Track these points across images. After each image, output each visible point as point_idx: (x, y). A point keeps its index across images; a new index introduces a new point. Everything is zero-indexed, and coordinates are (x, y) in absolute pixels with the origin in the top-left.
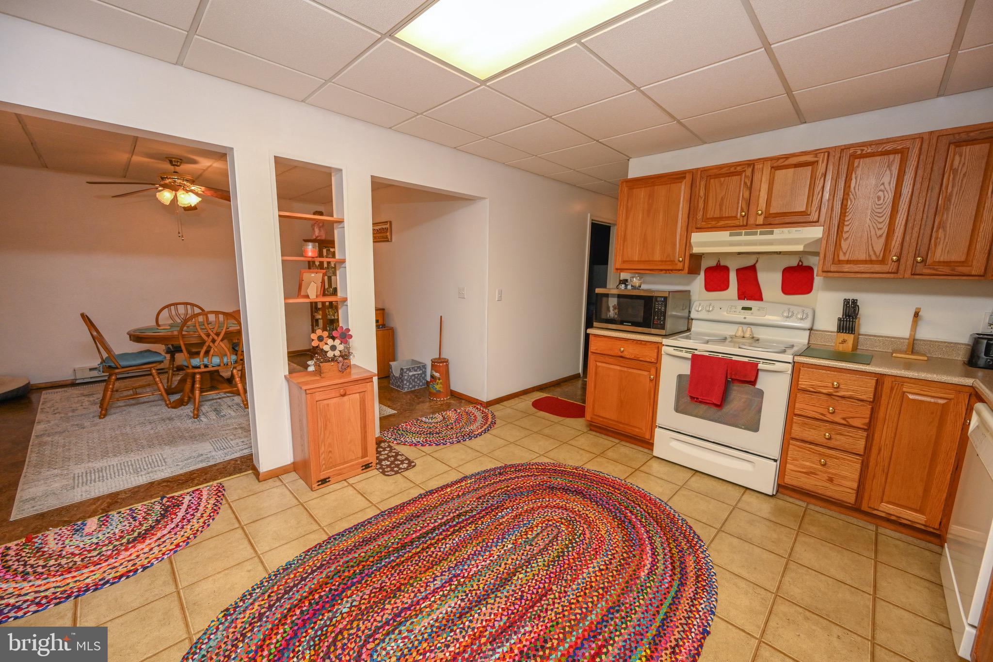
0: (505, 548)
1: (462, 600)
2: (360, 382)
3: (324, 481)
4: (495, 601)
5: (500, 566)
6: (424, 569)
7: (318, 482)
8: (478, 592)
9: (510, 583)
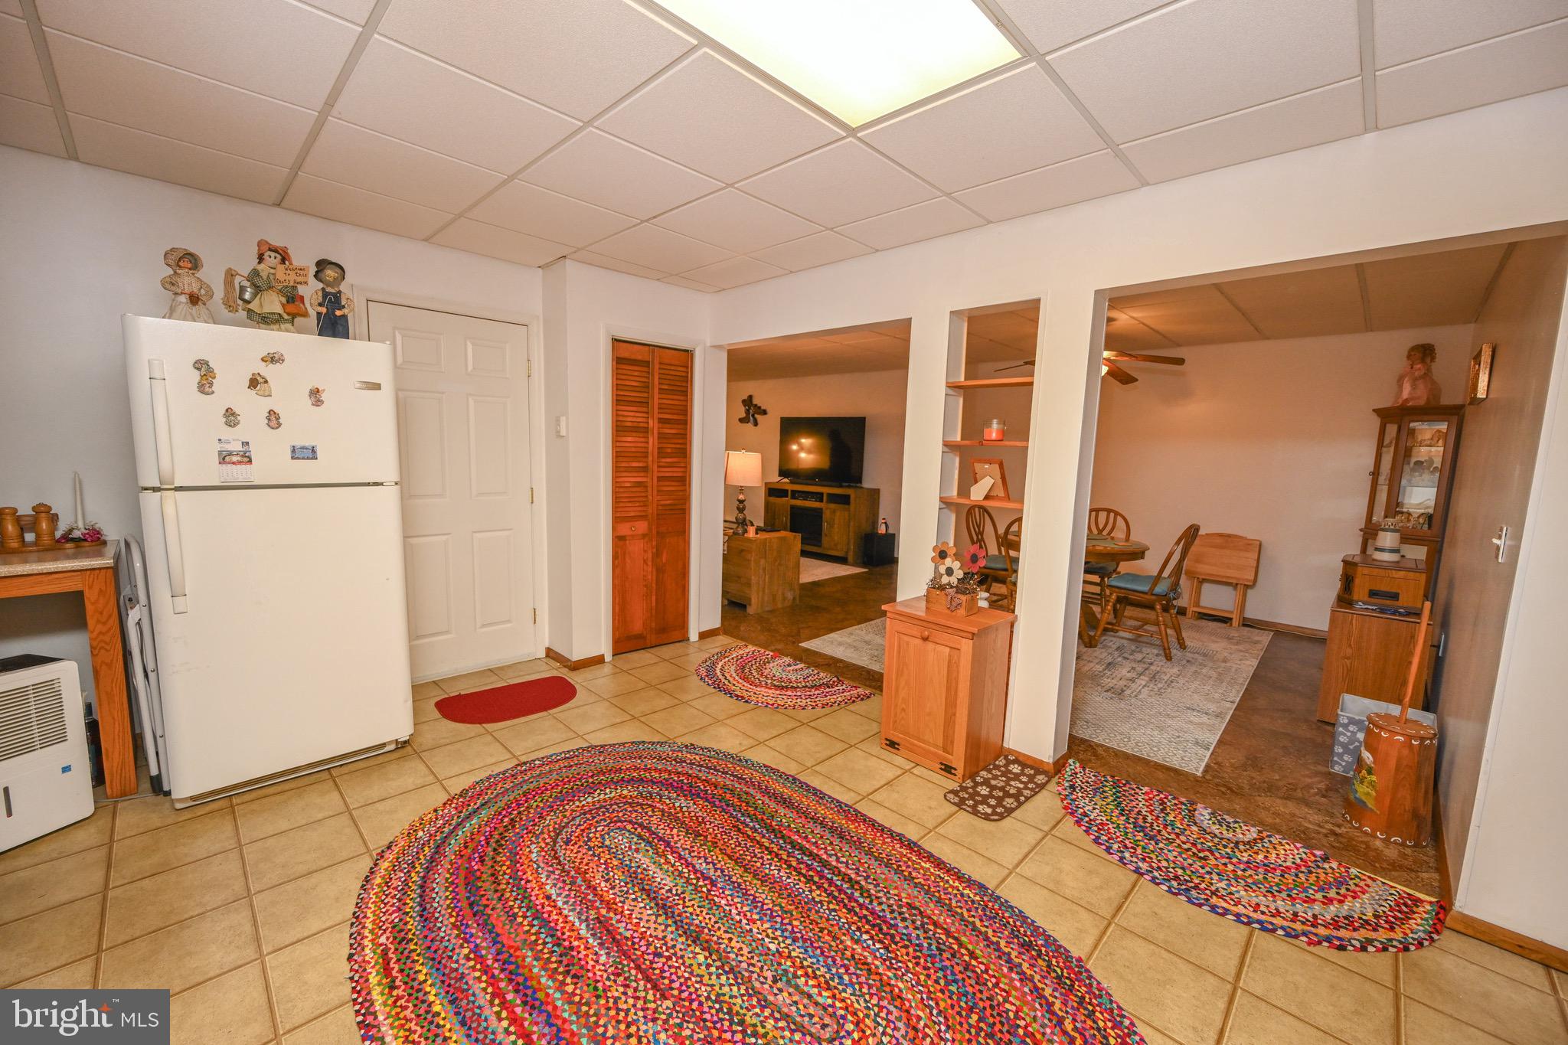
0: (767, 940)
1: (670, 891)
2: (950, 631)
3: (892, 744)
4: (660, 924)
5: (726, 932)
6: (728, 852)
7: (886, 739)
8: (680, 907)
9: (689, 942)
